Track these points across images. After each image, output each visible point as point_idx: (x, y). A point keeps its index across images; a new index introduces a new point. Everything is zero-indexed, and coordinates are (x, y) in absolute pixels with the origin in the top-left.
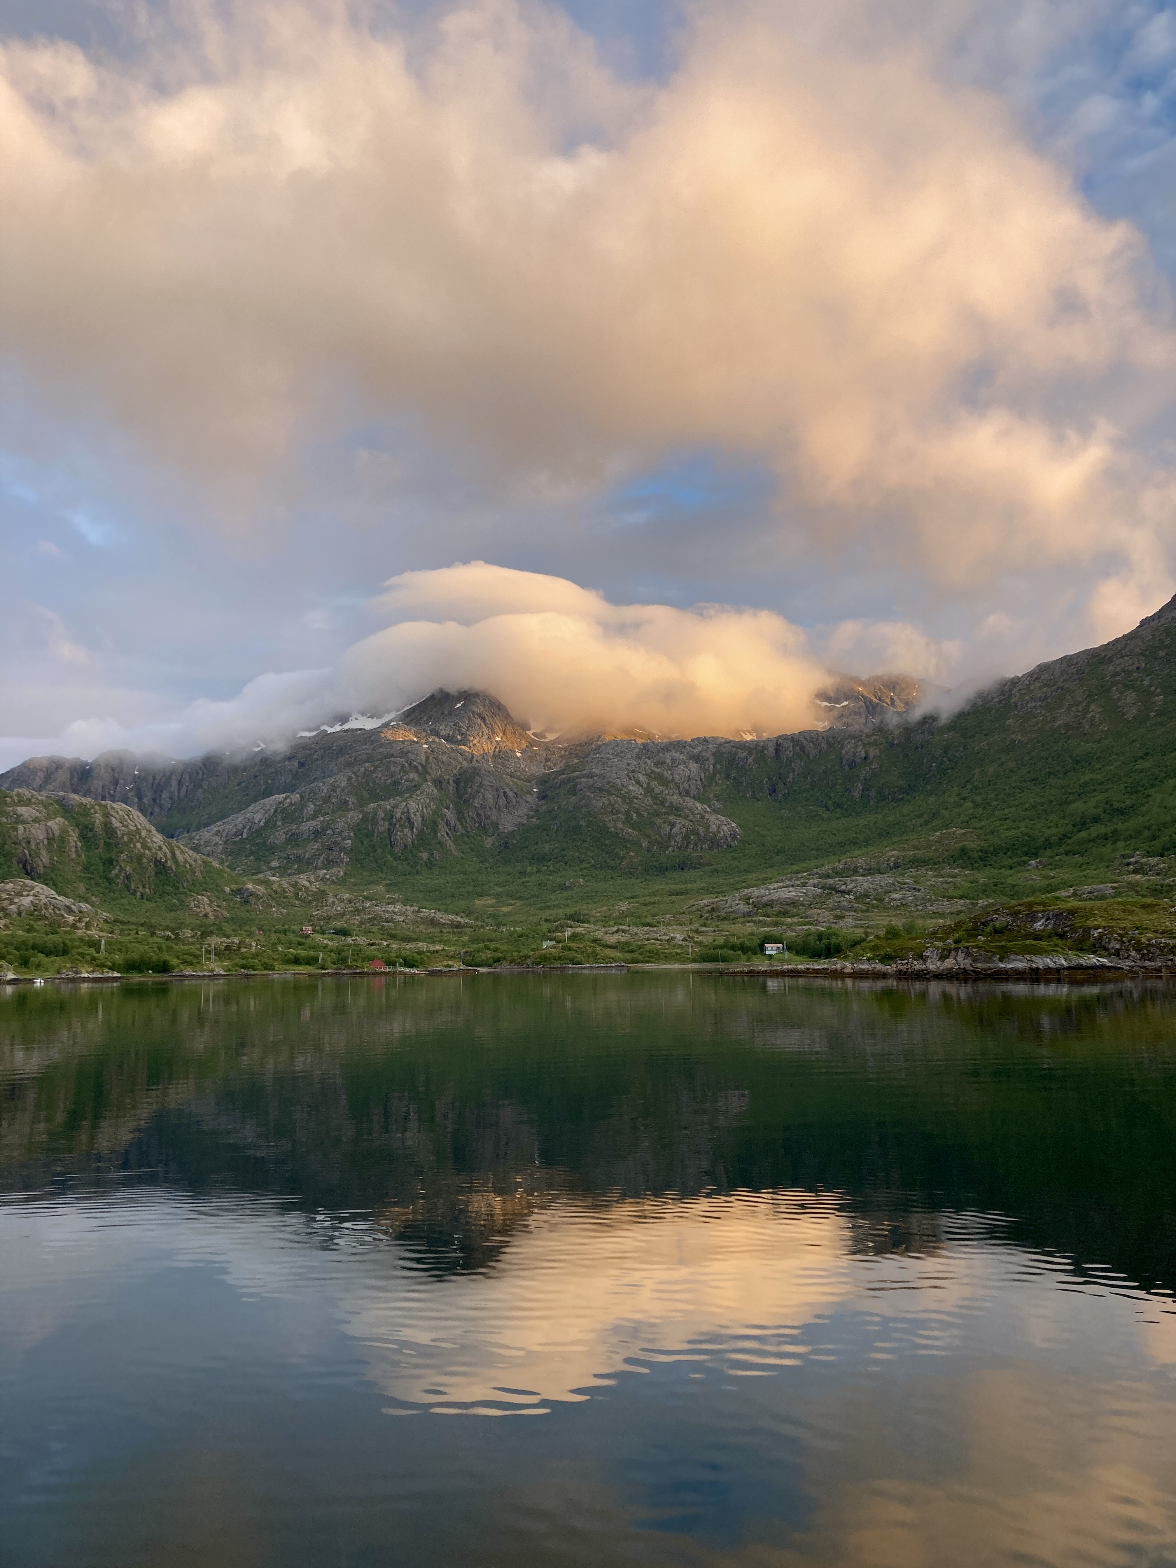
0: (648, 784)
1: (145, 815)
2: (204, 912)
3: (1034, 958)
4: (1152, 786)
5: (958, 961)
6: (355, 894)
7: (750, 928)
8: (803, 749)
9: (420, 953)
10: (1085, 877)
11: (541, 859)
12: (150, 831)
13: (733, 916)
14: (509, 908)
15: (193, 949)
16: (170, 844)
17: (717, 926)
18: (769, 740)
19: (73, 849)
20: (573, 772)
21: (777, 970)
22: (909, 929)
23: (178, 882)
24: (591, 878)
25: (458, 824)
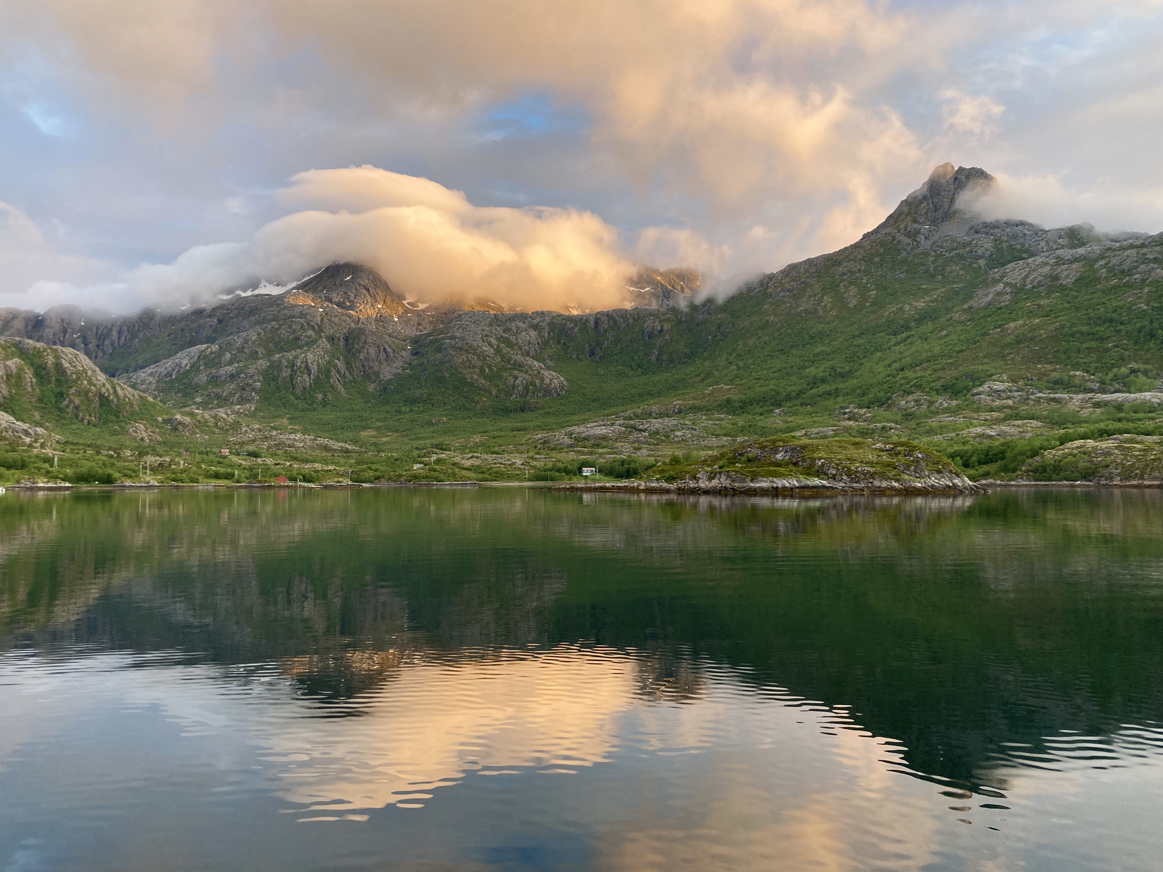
0: (498, 346)
1: (91, 359)
2: (140, 436)
3: (775, 480)
4: (865, 357)
5: (721, 482)
6: (264, 425)
7: (572, 455)
8: (615, 322)
9: (316, 471)
10: (814, 422)
11: (413, 401)
12: (95, 371)
13: (559, 447)
14: (388, 439)
15: (132, 465)
16: (112, 382)
17: (547, 454)
18: (590, 315)
19: (29, 384)
20: (439, 335)
21: (591, 487)
22: (687, 457)
23: (119, 412)
24: (452, 417)
25: (347, 372)
